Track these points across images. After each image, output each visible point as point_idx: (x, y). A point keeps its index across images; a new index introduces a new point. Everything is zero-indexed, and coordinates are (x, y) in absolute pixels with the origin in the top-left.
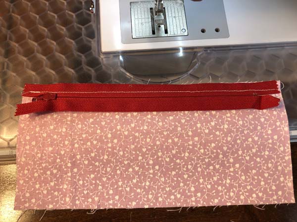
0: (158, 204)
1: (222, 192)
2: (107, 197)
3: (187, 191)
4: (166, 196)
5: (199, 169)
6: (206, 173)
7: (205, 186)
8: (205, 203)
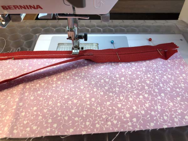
0: (95, 130)
1: (156, 116)
2: (45, 125)
3: (123, 118)
4: (102, 122)
5: (131, 99)
6: (137, 102)
7: (139, 112)
8: (141, 127)
